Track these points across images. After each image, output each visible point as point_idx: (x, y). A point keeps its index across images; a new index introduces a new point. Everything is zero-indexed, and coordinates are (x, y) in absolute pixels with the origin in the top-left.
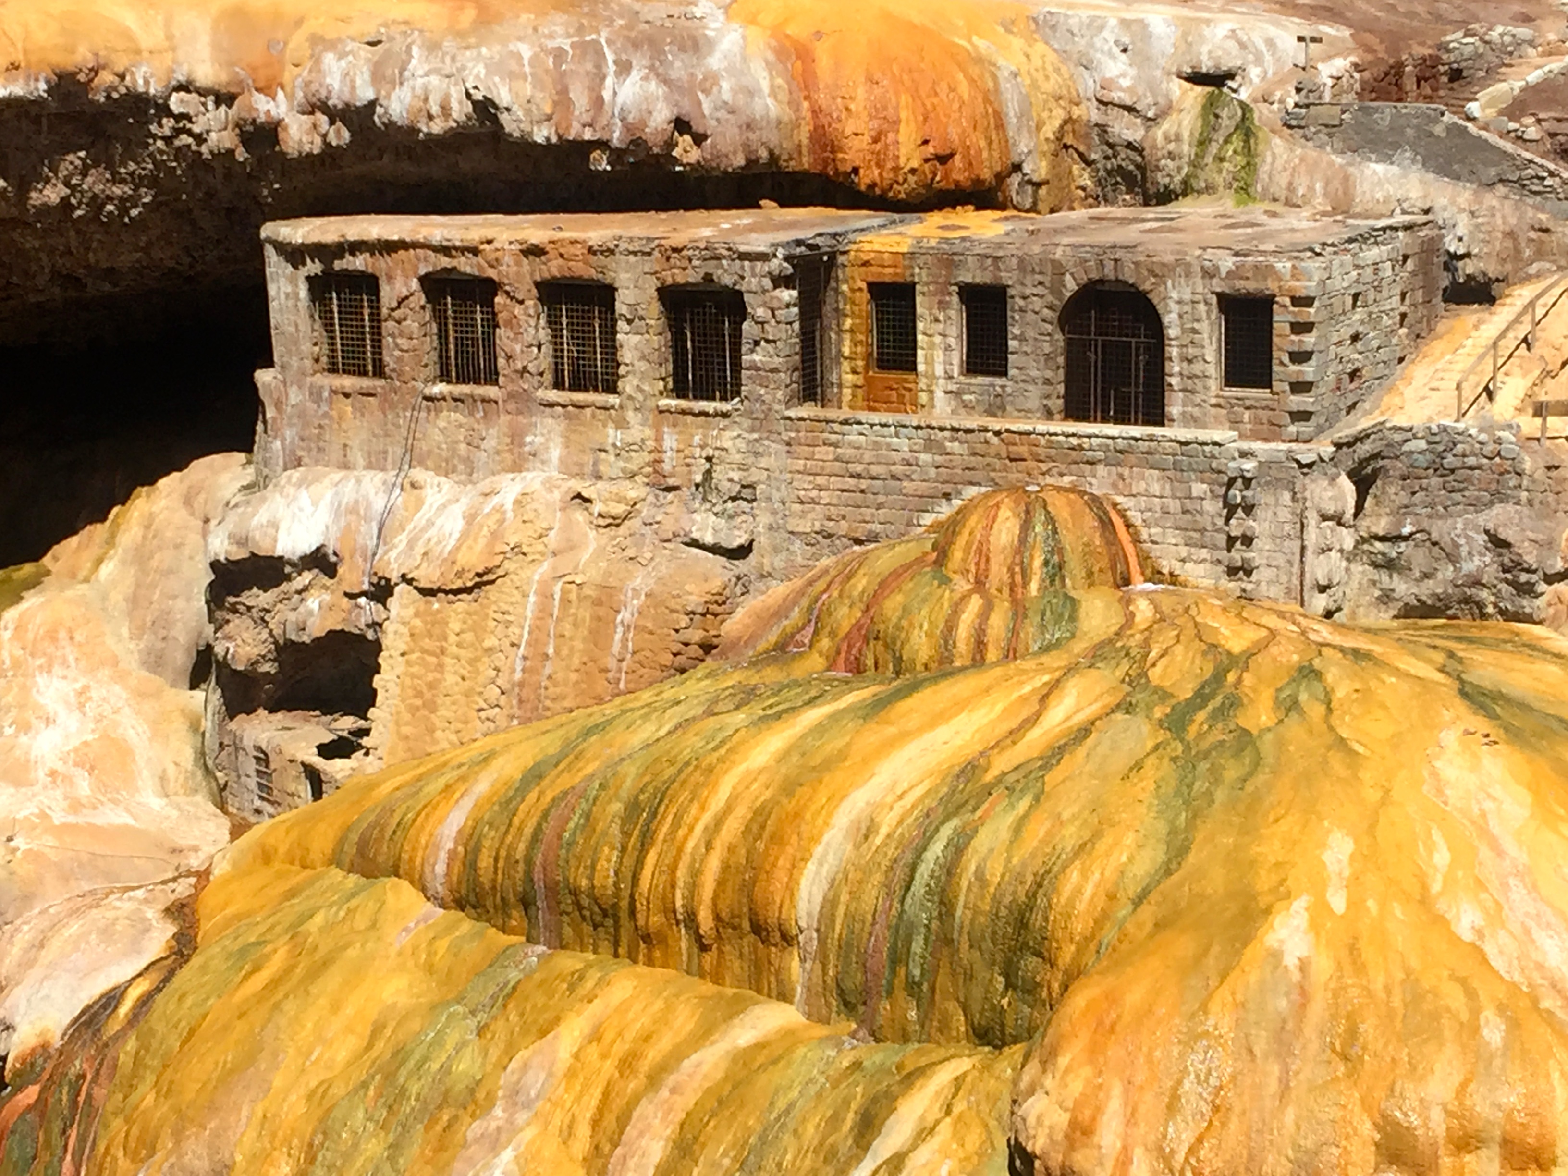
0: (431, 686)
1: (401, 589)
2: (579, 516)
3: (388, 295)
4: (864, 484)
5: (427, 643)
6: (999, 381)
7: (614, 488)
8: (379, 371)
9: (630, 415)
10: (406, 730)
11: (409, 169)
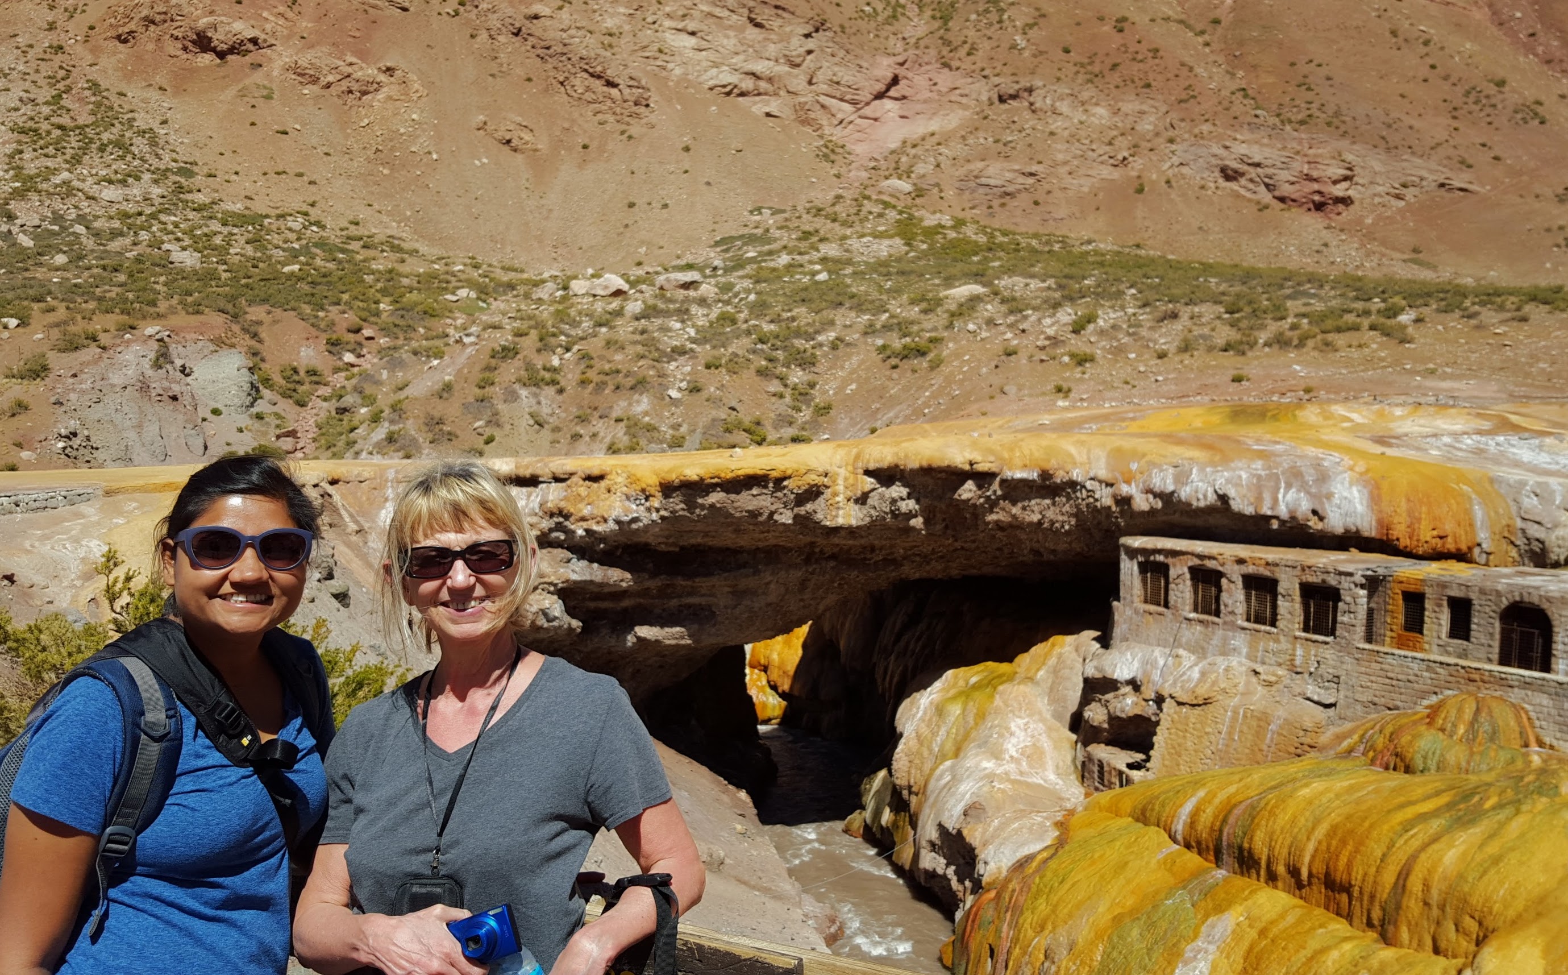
0: (1179, 745)
1: (1168, 700)
2: (1254, 680)
3: (1173, 573)
4: (1394, 683)
5: (1180, 727)
6: (1465, 643)
7: (1272, 669)
8: (1166, 605)
9: (1282, 638)
10: (1167, 763)
11: (1187, 521)
